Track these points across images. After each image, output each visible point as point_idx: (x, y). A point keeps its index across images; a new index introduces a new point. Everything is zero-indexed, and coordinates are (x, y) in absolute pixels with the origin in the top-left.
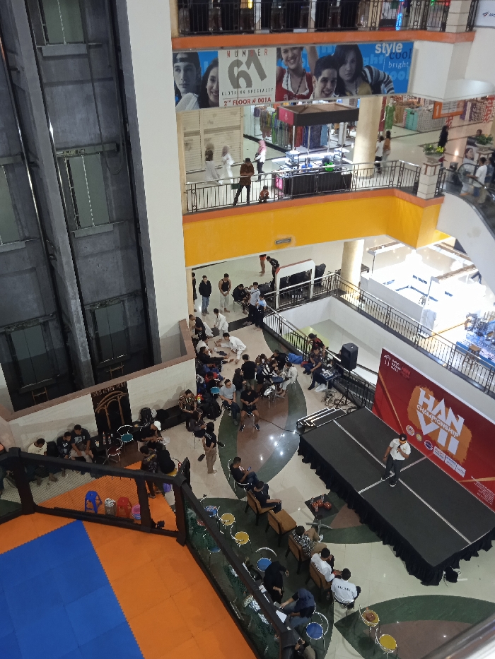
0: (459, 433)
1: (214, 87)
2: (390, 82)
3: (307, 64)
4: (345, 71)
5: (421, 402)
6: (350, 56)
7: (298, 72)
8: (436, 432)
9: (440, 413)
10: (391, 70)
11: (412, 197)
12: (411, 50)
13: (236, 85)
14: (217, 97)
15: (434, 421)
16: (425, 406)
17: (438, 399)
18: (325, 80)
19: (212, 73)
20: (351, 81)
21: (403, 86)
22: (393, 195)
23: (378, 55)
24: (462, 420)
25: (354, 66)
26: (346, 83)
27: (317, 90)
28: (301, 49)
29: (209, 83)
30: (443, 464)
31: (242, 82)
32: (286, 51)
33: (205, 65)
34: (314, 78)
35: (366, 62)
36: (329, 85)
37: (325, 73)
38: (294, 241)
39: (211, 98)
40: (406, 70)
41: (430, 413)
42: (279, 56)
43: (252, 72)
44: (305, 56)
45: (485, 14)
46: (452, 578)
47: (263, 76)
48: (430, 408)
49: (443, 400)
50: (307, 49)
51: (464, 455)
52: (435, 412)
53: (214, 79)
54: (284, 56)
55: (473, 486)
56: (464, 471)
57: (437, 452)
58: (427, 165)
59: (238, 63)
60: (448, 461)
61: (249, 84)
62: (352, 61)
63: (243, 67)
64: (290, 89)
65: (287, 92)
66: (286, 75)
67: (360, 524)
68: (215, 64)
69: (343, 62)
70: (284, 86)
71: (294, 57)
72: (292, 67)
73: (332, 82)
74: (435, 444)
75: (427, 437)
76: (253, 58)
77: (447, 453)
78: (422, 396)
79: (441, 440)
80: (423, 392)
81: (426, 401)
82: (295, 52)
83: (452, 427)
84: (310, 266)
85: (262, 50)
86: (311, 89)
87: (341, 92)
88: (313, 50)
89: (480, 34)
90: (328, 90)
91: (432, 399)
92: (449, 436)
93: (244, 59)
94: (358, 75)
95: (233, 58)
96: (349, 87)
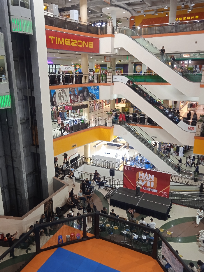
0: (153, 180)
1: (55, 100)
2: (95, 96)
3: (76, 93)
4: (85, 94)
5: (139, 176)
6: (86, 90)
7: (74, 95)
8: (146, 183)
9: (146, 177)
11: (106, 127)
12: (99, 88)
13: (60, 99)
14: (56, 103)
15: (145, 180)
16: (141, 177)
17: (145, 173)
18: (81, 97)
19: (54, 96)
20: (87, 96)
21: (98, 97)
22: (100, 128)
23: (92, 89)
24: (153, 176)
25: (87, 92)
27: (79, 99)
28: (75, 88)
30: (151, 192)
31: (62, 98)
32: (71, 89)
34: (78, 96)
35: (89, 91)
36: (82, 98)
37: (81, 95)
38: (77, 145)
39: (55, 103)
40: (98, 93)
41: (143, 178)
42: (70, 91)
43: (64, 95)
45: (115, 79)
46: (169, 217)
47: (66, 96)
48: (143, 177)
49: (146, 173)
50: (76, 88)
51: (156, 186)
52: (145, 177)
53: (55, 98)
54: (71, 91)
55: (161, 194)
56: (157, 190)
57: (148, 189)
58: (109, 117)
59: (60, 93)
60: (152, 190)
61: (63, 99)
62: (86, 91)
63: (62, 94)
64: (73, 99)
65: (72, 100)
66: (72, 96)
67: (140, 215)
68: (55, 93)
69: (84, 92)
70: (72, 99)
71: (73, 91)
72: (73, 93)
73: (82, 97)
74: (147, 187)
75: (144, 186)
76: (64, 91)
77: (151, 188)
78: (140, 174)
79: (148, 185)
80: (140, 173)
81: (141, 175)
82: (73, 89)
83: (151, 179)
84: (77, 155)
85: (66, 89)
86: (78, 99)
87: (85, 100)
88: (77, 88)
89: (115, 83)
91: (143, 174)
92: (150, 182)
93: (62, 92)
94: (88, 95)
95: (59, 92)
96: (86, 98)
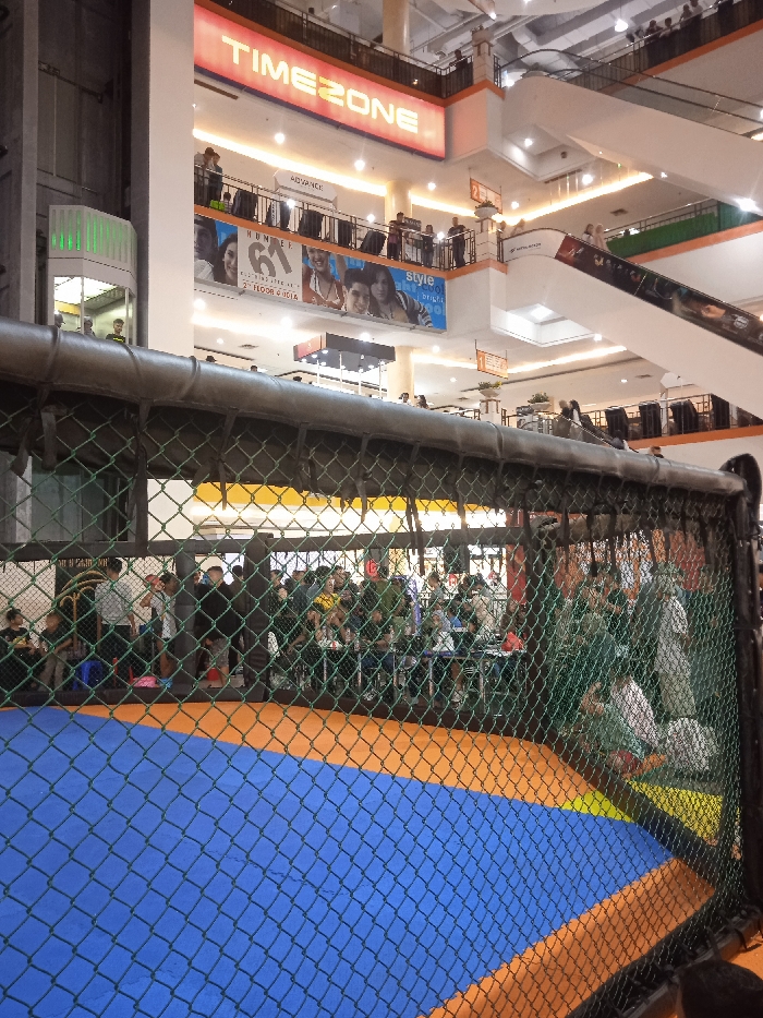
1: (233, 263)
2: (426, 314)
6: (381, 277)
7: (326, 277)
10: (426, 301)
12: (443, 286)
13: (258, 270)
14: (235, 274)
18: (356, 294)
19: (230, 247)
20: (385, 302)
21: (441, 321)
23: (410, 283)
25: (386, 287)
26: (380, 304)
27: (349, 302)
28: (329, 253)
29: (226, 257)
32: (312, 251)
33: (223, 237)
36: (361, 300)
37: (356, 286)
40: (440, 304)
42: (305, 254)
44: (333, 262)
47: (288, 269)
53: (233, 255)
54: (310, 255)
58: (487, 401)
61: (272, 273)
62: (384, 282)
63: (266, 253)
64: (319, 293)
65: (316, 295)
66: (313, 276)
68: (234, 238)
69: (374, 281)
71: (321, 260)
72: (320, 269)
76: (276, 247)
82: (322, 255)
85: (286, 242)
87: (375, 312)
90: (361, 306)
93: (267, 245)
94: (391, 296)
95: (254, 239)
96: (384, 308)
